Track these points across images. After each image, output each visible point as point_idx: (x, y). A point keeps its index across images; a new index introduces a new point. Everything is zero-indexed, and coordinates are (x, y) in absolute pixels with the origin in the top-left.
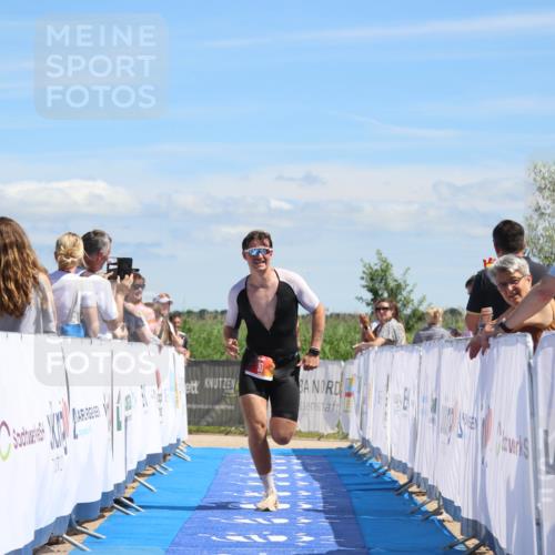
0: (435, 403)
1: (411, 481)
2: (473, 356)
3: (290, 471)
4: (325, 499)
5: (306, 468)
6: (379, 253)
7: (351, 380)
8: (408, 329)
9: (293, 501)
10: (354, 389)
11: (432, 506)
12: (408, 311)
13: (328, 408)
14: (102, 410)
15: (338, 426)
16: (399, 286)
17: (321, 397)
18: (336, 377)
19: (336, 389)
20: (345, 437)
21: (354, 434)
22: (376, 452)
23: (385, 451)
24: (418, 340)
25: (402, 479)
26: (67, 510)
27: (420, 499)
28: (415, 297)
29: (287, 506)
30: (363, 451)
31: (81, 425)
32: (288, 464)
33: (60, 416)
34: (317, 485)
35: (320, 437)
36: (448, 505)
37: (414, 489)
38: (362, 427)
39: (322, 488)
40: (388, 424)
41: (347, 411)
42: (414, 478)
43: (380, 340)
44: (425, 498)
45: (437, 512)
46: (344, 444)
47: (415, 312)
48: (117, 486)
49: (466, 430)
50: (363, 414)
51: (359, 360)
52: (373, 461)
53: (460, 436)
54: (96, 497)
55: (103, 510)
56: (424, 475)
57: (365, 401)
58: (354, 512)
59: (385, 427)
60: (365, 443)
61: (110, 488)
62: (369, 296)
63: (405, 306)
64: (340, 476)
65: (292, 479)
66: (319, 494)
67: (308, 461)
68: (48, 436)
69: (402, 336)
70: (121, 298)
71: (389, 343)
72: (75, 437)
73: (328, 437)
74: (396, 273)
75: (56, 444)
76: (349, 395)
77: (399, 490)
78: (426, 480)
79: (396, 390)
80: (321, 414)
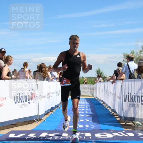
0: (107, 91)
1: (103, 103)
2: (112, 84)
3: (85, 102)
4: (90, 106)
5: (87, 101)
6: (98, 68)
7: (94, 88)
8: (103, 79)
9: (85, 106)
10: (95, 89)
11: (107, 107)
12: (103, 77)
13: (91, 92)
14: (55, 93)
15: (92, 94)
16: (102, 73)
17: (90, 90)
18: (92, 87)
19: (92, 89)
20: (93, 96)
21: (95, 96)
22: (98, 99)
23: (99, 98)
24: (104, 81)
25: (102, 103)
26: (50, 108)
27: (105, 106)
28: (104, 74)
29: (84, 107)
30: (96, 98)
31: (52, 95)
32: (84, 101)
33: (49, 93)
34: (89, 104)
35: (89, 96)
36: (109, 107)
37: (104, 104)
38: (96, 95)
39: (90, 104)
40: (100, 94)
41: (93, 92)
42: (104, 103)
43: (99, 81)
44: (106, 106)
45: (108, 108)
46: (93, 97)
47: (104, 77)
48: (58, 104)
49: (112, 95)
50: (96, 93)
51: (95, 85)
52: (98, 100)
53: (111, 96)
54: (54, 106)
55: (56, 108)
56: (105, 102)
57: (96, 91)
58: (94, 108)
59: (99, 95)
60: (96, 97)
61: (57, 105)
62: (97, 74)
63: (103, 76)
64: (92, 102)
65: (85, 103)
66: (89, 105)
67: (88, 100)
68: (47, 96)
69: (102, 80)
70: (59, 75)
71: (100, 82)
72: (51, 97)
73: (91, 96)
74: (101, 71)
75: (48, 98)
76: (94, 90)
77: (102, 105)
78: (106, 103)
79: (101, 89)
80: (90, 93)
